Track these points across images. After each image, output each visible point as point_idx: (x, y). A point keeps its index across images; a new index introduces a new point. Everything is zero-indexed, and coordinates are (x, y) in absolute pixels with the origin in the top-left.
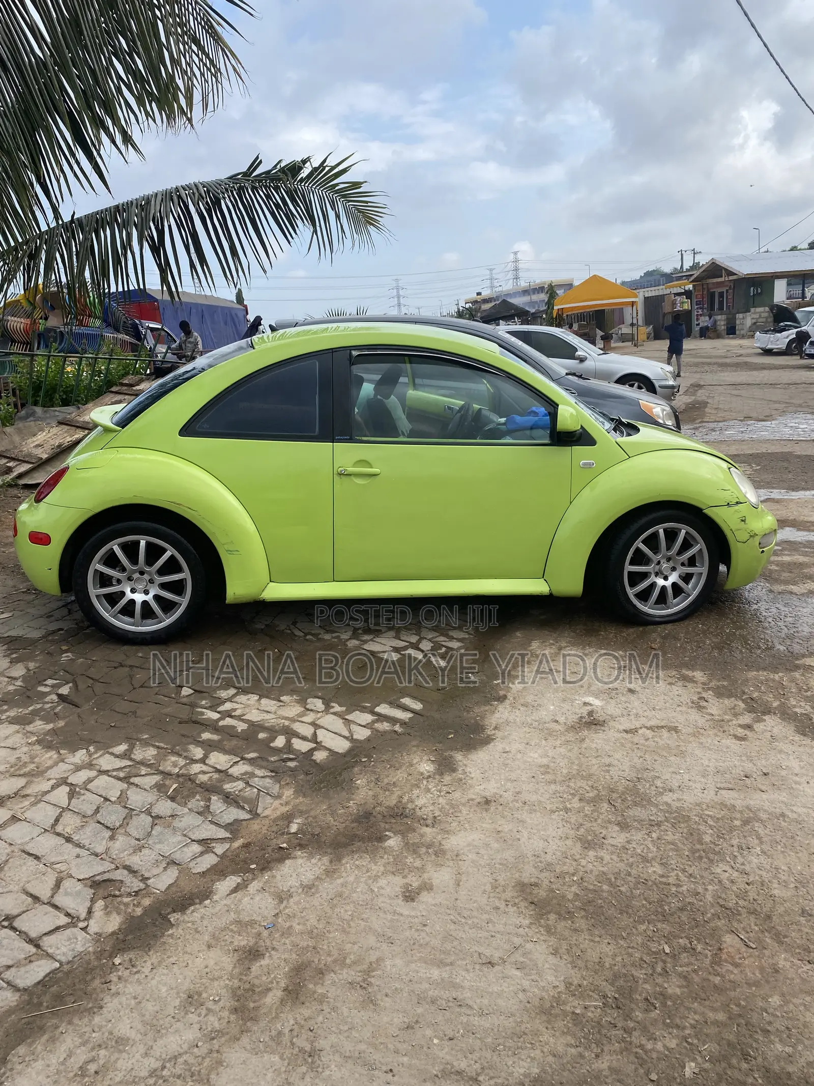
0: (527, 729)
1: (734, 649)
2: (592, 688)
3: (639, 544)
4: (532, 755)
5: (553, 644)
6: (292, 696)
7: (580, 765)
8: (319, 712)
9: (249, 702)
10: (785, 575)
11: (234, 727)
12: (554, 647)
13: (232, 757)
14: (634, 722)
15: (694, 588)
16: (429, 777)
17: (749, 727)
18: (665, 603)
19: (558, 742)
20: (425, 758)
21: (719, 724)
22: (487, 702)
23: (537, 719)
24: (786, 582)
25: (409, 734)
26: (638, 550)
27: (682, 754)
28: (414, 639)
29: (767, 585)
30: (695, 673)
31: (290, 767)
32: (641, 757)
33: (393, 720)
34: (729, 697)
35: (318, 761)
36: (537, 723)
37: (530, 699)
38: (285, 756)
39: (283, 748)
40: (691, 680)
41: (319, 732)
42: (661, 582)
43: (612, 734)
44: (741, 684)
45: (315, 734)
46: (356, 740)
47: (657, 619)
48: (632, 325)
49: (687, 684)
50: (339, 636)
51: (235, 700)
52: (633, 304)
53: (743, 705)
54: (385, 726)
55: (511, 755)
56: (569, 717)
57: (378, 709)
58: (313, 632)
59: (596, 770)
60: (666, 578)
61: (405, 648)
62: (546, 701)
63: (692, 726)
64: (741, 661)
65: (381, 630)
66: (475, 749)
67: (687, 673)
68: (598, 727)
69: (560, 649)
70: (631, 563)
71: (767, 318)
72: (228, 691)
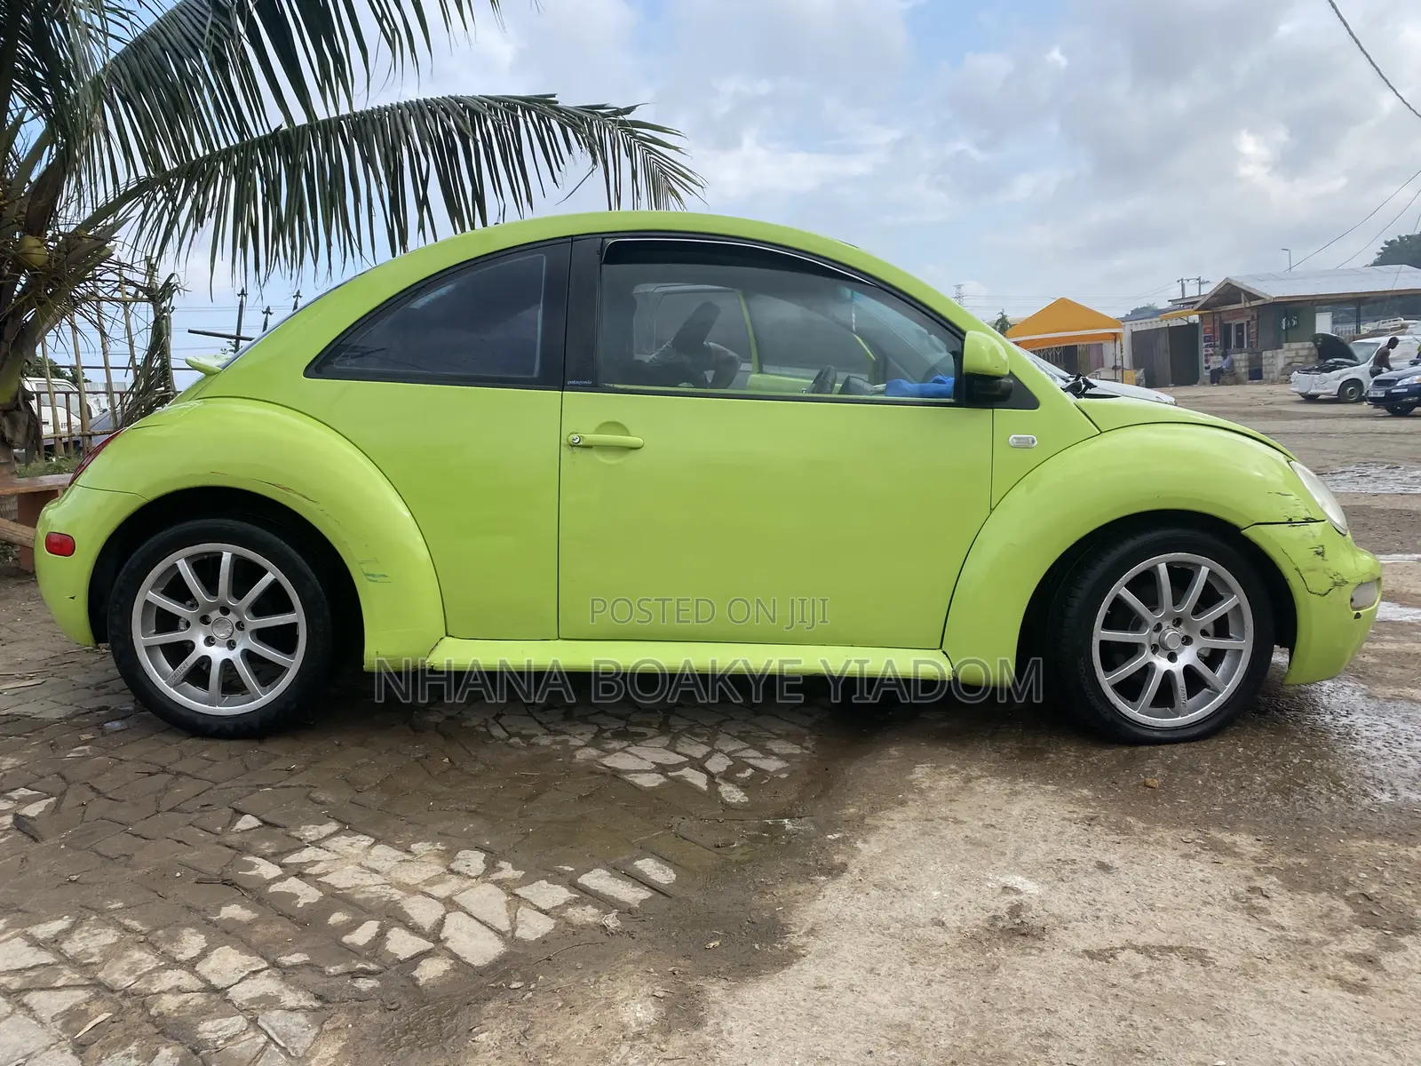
0: (876, 938)
1: (1312, 794)
2: (1023, 858)
3: (1120, 589)
4: (876, 997)
5: (956, 772)
6: (434, 843)
7: (981, 1029)
8: (470, 877)
9: (351, 850)
10: (1393, 672)
11: (295, 897)
12: (956, 777)
13: (255, 959)
14: (1108, 935)
15: (1227, 679)
16: (639, 1035)
17: (1369, 961)
18: (1172, 705)
19: (941, 970)
20: (646, 989)
21: (1299, 950)
22: (806, 875)
23: (902, 916)
24: (1398, 683)
25: (631, 935)
26: (1118, 601)
27: (1217, 1017)
28: (699, 751)
29: (1363, 686)
30: (1236, 838)
31: (359, 991)
32: (1122, 1018)
33: (604, 902)
34: (1316, 889)
35: (422, 982)
36: (899, 925)
37: (893, 872)
38: (360, 966)
39: (365, 947)
40: (1230, 851)
41: (454, 919)
42: (1162, 664)
43: (1058, 959)
44: (1339, 864)
45: (441, 923)
46: (521, 940)
47: (1157, 734)
48: (1115, 368)
49: (1221, 859)
50: (568, 741)
51: (327, 843)
52: (1115, 337)
53: (1348, 911)
54: (586, 915)
55: (830, 995)
56: (969, 917)
57: (588, 880)
58: (524, 732)
59: (1018, 1045)
60: (1172, 657)
61: (680, 766)
62: (925, 880)
63: (1238, 951)
64: (1332, 817)
65: (645, 735)
66: (757, 974)
67: (1219, 836)
68: (1029, 941)
69: (968, 780)
70: (1107, 626)
71: (1307, 357)
72: (321, 828)
